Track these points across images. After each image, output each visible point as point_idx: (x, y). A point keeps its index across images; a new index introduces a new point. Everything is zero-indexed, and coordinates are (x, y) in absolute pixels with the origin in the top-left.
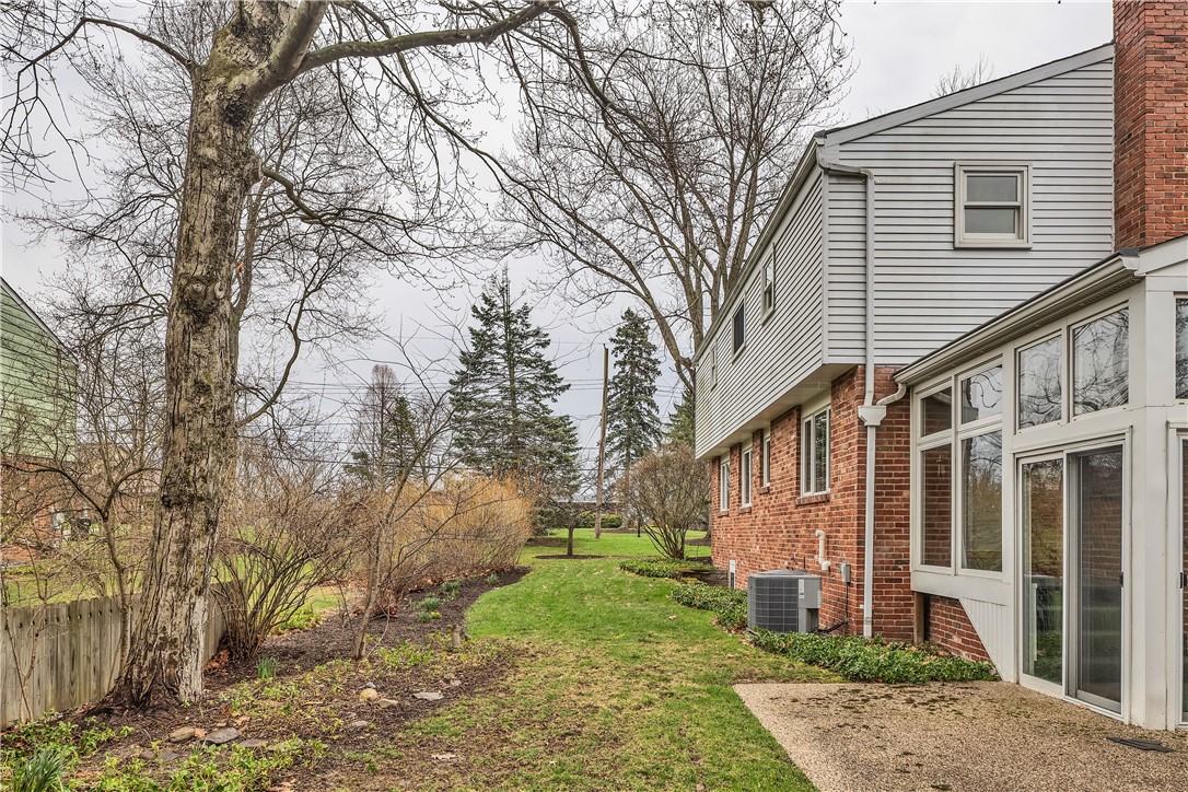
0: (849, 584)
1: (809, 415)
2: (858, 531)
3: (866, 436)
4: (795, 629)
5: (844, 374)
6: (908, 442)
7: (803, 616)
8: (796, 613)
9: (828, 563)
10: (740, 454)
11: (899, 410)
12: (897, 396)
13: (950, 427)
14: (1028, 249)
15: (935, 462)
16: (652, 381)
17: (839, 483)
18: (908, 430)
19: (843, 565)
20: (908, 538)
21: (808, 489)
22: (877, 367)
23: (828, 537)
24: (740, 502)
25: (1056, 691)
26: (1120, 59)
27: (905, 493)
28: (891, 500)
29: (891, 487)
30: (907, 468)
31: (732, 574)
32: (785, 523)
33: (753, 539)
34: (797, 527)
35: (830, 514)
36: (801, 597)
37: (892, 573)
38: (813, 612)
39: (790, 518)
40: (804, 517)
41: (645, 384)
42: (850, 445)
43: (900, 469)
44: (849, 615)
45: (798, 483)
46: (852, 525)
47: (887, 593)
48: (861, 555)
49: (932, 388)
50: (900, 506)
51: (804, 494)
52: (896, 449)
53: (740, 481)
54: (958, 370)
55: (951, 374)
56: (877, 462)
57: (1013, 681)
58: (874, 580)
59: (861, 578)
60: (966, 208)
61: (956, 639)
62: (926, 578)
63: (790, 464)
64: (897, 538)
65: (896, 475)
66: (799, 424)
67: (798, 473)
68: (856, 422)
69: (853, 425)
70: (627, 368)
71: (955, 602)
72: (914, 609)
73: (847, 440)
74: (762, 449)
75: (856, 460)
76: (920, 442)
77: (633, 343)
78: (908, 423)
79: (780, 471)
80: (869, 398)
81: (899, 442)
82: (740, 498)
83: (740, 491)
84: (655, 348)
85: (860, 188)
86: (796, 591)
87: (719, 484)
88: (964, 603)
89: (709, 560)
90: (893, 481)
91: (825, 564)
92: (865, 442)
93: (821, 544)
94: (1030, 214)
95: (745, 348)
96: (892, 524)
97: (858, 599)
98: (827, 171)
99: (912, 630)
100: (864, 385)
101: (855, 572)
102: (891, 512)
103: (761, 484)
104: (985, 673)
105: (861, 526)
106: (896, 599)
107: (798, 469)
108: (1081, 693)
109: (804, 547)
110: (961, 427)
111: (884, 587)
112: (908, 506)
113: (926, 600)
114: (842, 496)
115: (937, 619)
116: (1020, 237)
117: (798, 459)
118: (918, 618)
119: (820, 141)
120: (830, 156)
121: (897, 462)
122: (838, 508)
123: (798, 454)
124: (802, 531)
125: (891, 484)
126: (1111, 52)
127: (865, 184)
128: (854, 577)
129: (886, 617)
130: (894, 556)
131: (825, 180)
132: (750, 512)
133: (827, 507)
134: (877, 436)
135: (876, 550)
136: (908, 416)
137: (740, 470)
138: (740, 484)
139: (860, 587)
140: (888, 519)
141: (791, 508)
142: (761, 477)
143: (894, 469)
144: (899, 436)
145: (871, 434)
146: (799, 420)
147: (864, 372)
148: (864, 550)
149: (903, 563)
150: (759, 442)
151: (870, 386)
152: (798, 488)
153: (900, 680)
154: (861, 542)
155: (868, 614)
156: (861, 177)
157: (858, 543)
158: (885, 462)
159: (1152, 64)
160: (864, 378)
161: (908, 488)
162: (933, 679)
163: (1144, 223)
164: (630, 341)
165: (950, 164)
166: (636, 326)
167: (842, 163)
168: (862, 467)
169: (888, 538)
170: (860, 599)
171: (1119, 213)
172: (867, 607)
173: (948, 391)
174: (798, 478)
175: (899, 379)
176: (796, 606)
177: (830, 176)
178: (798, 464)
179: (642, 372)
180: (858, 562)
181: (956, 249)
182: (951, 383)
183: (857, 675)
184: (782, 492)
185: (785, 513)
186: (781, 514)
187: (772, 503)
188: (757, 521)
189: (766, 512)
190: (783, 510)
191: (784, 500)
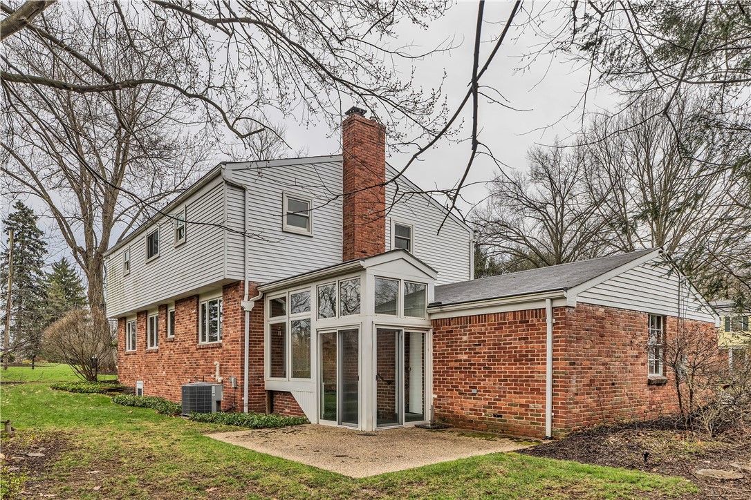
0: (236, 388)
1: (204, 301)
2: (241, 362)
3: (244, 315)
4: (211, 411)
5: (232, 284)
6: (263, 320)
7: (214, 405)
8: (211, 403)
9: (222, 378)
10: (147, 317)
11: (259, 303)
12: (259, 297)
13: (285, 314)
14: (312, 237)
15: (277, 330)
16: (40, 257)
17: (228, 338)
18: (263, 314)
19: (233, 379)
20: (263, 365)
21: (204, 339)
22: (250, 283)
23: (221, 365)
24: (147, 346)
25: (334, 424)
26: (345, 163)
27: (262, 343)
28: (256, 347)
29: (256, 341)
30: (263, 332)
31: (140, 390)
32: (187, 358)
33: (160, 368)
34: (197, 360)
35: (222, 354)
36: (213, 395)
37: (256, 381)
38: (218, 403)
39: (191, 355)
40: (203, 354)
41: (35, 258)
42: (236, 319)
43: (260, 332)
44: (236, 403)
45: (198, 337)
46: (238, 359)
47: (254, 391)
48: (243, 374)
49: (276, 296)
50: (260, 350)
51: (201, 343)
52: (258, 322)
53: (146, 333)
54: (289, 290)
55: (287, 291)
56: (250, 328)
57: (316, 423)
58: (249, 386)
59: (242, 385)
60: (288, 214)
61: (287, 410)
62: (272, 383)
63: (192, 326)
64: (259, 365)
65: (258, 335)
66: (198, 305)
67: (198, 331)
68: (240, 308)
69: (238, 309)
70: (18, 244)
71: (288, 393)
72: (266, 399)
73: (233, 317)
74: (167, 316)
75: (240, 327)
76: (269, 320)
77: (23, 227)
78: (263, 310)
79: (183, 330)
80: (246, 297)
81: (259, 319)
82: (147, 343)
83: (146, 339)
84: (42, 233)
85: (242, 194)
86: (211, 392)
87: (125, 335)
88: (293, 393)
89: (116, 382)
90: (257, 338)
91: (219, 379)
92: (244, 319)
93: (218, 369)
94: (313, 221)
95: (159, 257)
96: (257, 358)
97: (241, 395)
98: (226, 182)
99: (265, 408)
100: (244, 290)
101: (240, 382)
102: (256, 353)
103: (167, 336)
104: (305, 421)
105: (243, 359)
106: (259, 394)
107: (198, 329)
108: (343, 423)
109: (203, 371)
110: (291, 315)
111: (253, 388)
112: (263, 350)
113: (272, 394)
114: (230, 344)
115: (276, 402)
116: (309, 231)
117: (198, 324)
118: (268, 403)
119: (223, 166)
120: (228, 174)
121: (259, 329)
122: (228, 350)
123: (198, 321)
124: (202, 362)
125: (256, 340)
126: (341, 158)
127: (244, 192)
128: (239, 384)
129: (254, 403)
130: (257, 374)
131: (225, 186)
132: (157, 352)
133: (220, 350)
134: (250, 316)
135: (249, 371)
136: (263, 307)
137: (147, 327)
138: (147, 335)
139: (242, 389)
140: (255, 356)
141: (193, 349)
142: (167, 332)
143: (257, 332)
144: (259, 316)
145: (247, 315)
146: (198, 302)
147: (244, 284)
148: (244, 371)
149: (261, 377)
150: (164, 311)
151: (247, 291)
152: (197, 339)
153: (275, 426)
154: (242, 367)
155: (246, 402)
156: (242, 189)
157: (241, 368)
158: (253, 328)
159: (357, 170)
160: (244, 287)
161: (263, 341)
162: (287, 425)
163: (354, 235)
164: (21, 225)
165: (281, 192)
166: (26, 215)
167: (233, 179)
168: (243, 331)
169: (255, 365)
170: (242, 395)
171: (345, 228)
172: (246, 399)
173: (284, 299)
174: (198, 334)
175: (260, 289)
176: (210, 400)
177: (228, 185)
178: (198, 326)
179: (32, 249)
180: (241, 377)
181: (283, 232)
182: (286, 295)
183: (256, 426)
184: (184, 341)
185: (188, 353)
186: (185, 353)
187: (177, 346)
188: (163, 357)
189: (172, 352)
190: (186, 351)
191: (187, 346)
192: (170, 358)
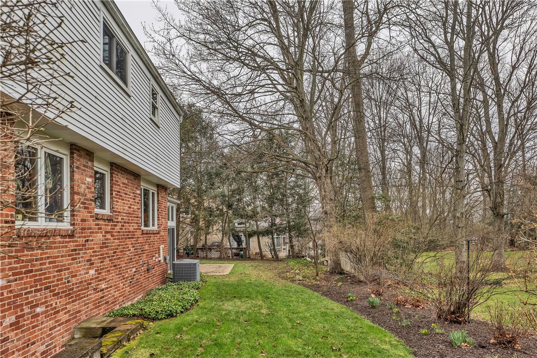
32: (133, 244)
35: (160, 238)
39: (137, 241)
40: (147, 239)
46: (167, 242)
63: (136, 208)
109: (147, 255)
114: (164, 232)
122: (162, 236)
124: (146, 248)
132: (70, 236)
133: (158, 236)
141: (137, 234)
184: (128, 223)
185: (133, 238)
186: (129, 238)
187: (117, 228)
188: (90, 244)
189: (109, 236)
190: (131, 235)
191: (131, 229)
192: (104, 245)
